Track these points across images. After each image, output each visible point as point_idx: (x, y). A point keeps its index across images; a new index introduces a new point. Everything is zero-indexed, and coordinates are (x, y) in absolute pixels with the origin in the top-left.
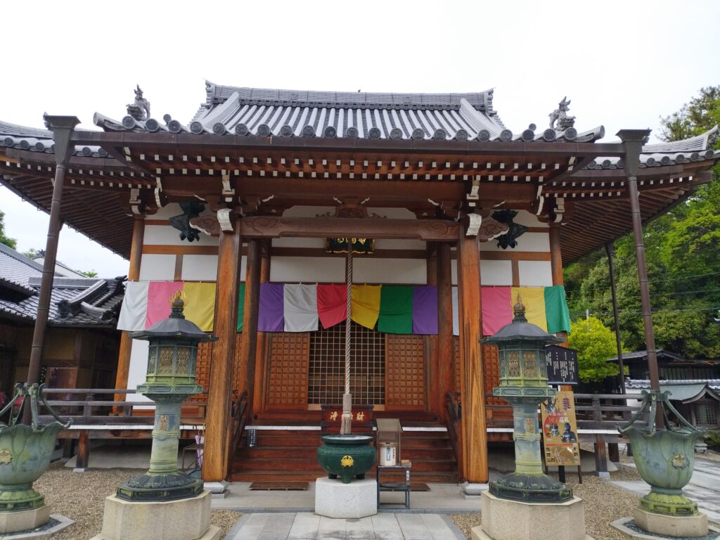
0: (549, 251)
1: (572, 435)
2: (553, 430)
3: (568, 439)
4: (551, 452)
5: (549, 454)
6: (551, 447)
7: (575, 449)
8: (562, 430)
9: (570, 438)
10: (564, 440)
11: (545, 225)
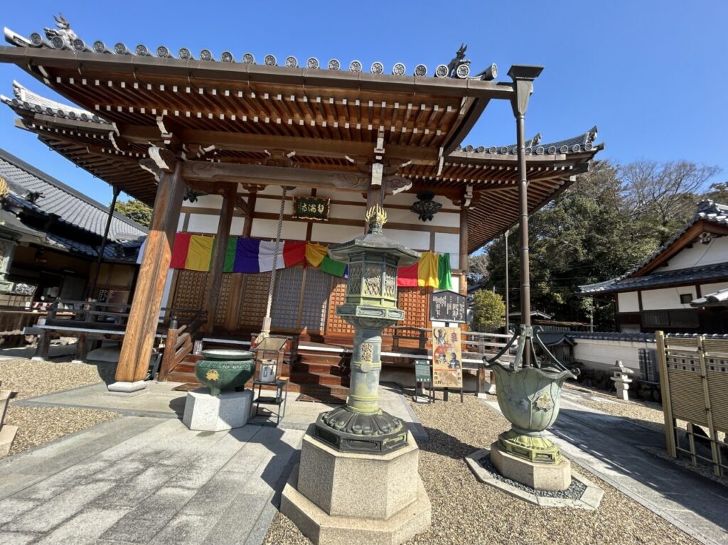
0: (458, 226)
1: (457, 363)
2: (442, 358)
3: (453, 367)
4: (438, 376)
5: (436, 378)
6: (438, 372)
7: (459, 374)
8: (449, 358)
9: (456, 365)
10: (450, 366)
11: (458, 208)
